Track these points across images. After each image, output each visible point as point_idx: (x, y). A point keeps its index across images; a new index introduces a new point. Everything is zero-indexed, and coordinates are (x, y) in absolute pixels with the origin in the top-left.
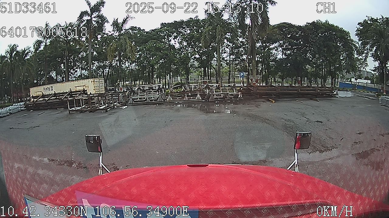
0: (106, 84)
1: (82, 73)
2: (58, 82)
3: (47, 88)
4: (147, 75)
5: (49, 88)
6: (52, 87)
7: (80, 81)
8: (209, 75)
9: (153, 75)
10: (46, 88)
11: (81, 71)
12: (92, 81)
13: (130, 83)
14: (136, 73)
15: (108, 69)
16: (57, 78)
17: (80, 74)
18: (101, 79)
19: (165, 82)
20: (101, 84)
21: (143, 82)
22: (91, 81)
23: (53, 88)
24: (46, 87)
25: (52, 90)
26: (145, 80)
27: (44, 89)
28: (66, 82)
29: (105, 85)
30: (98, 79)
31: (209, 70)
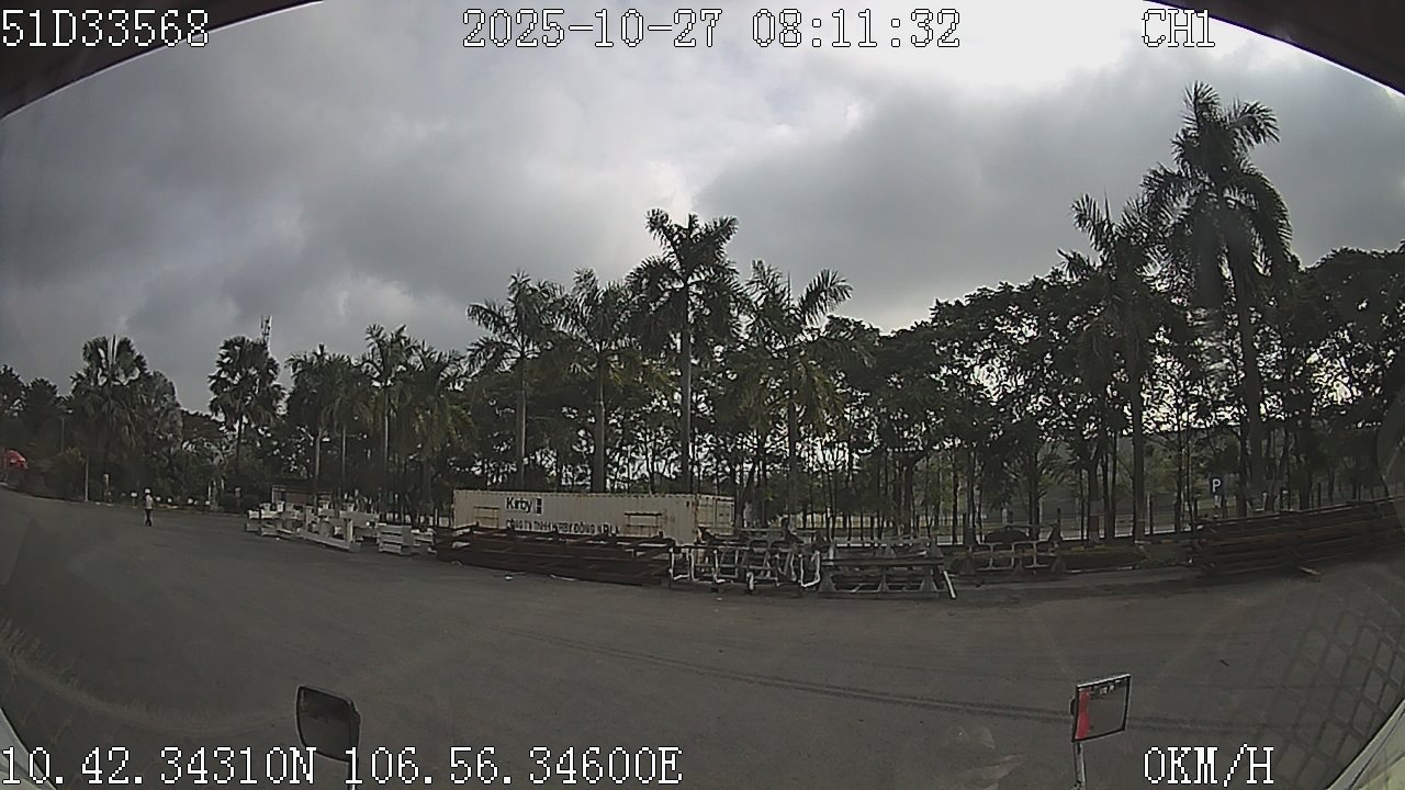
0: (739, 516)
1: (655, 469)
2: (561, 489)
3: (522, 502)
4: (890, 492)
5: (527, 503)
6: (539, 501)
7: (646, 496)
8: (1109, 493)
9: (910, 497)
10: (517, 503)
11: (652, 464)
12: (688, 503)
13: (828, 519)
14: (850, 484)
15: (750, 466)
16: (559, 475)
17: (647, 474)
18: (722, 498)
19: (955, 520)
20: (721, 515)
21: (876, 520)
22: (686, 500)
23: (542, 506)
24: (517, 495)
25: (539, 511)
26: (881, 513)
27: (509, 503)
28: (591, 491)
29: (737, 521)
30: (711, 497)
31: (1110, 475)
